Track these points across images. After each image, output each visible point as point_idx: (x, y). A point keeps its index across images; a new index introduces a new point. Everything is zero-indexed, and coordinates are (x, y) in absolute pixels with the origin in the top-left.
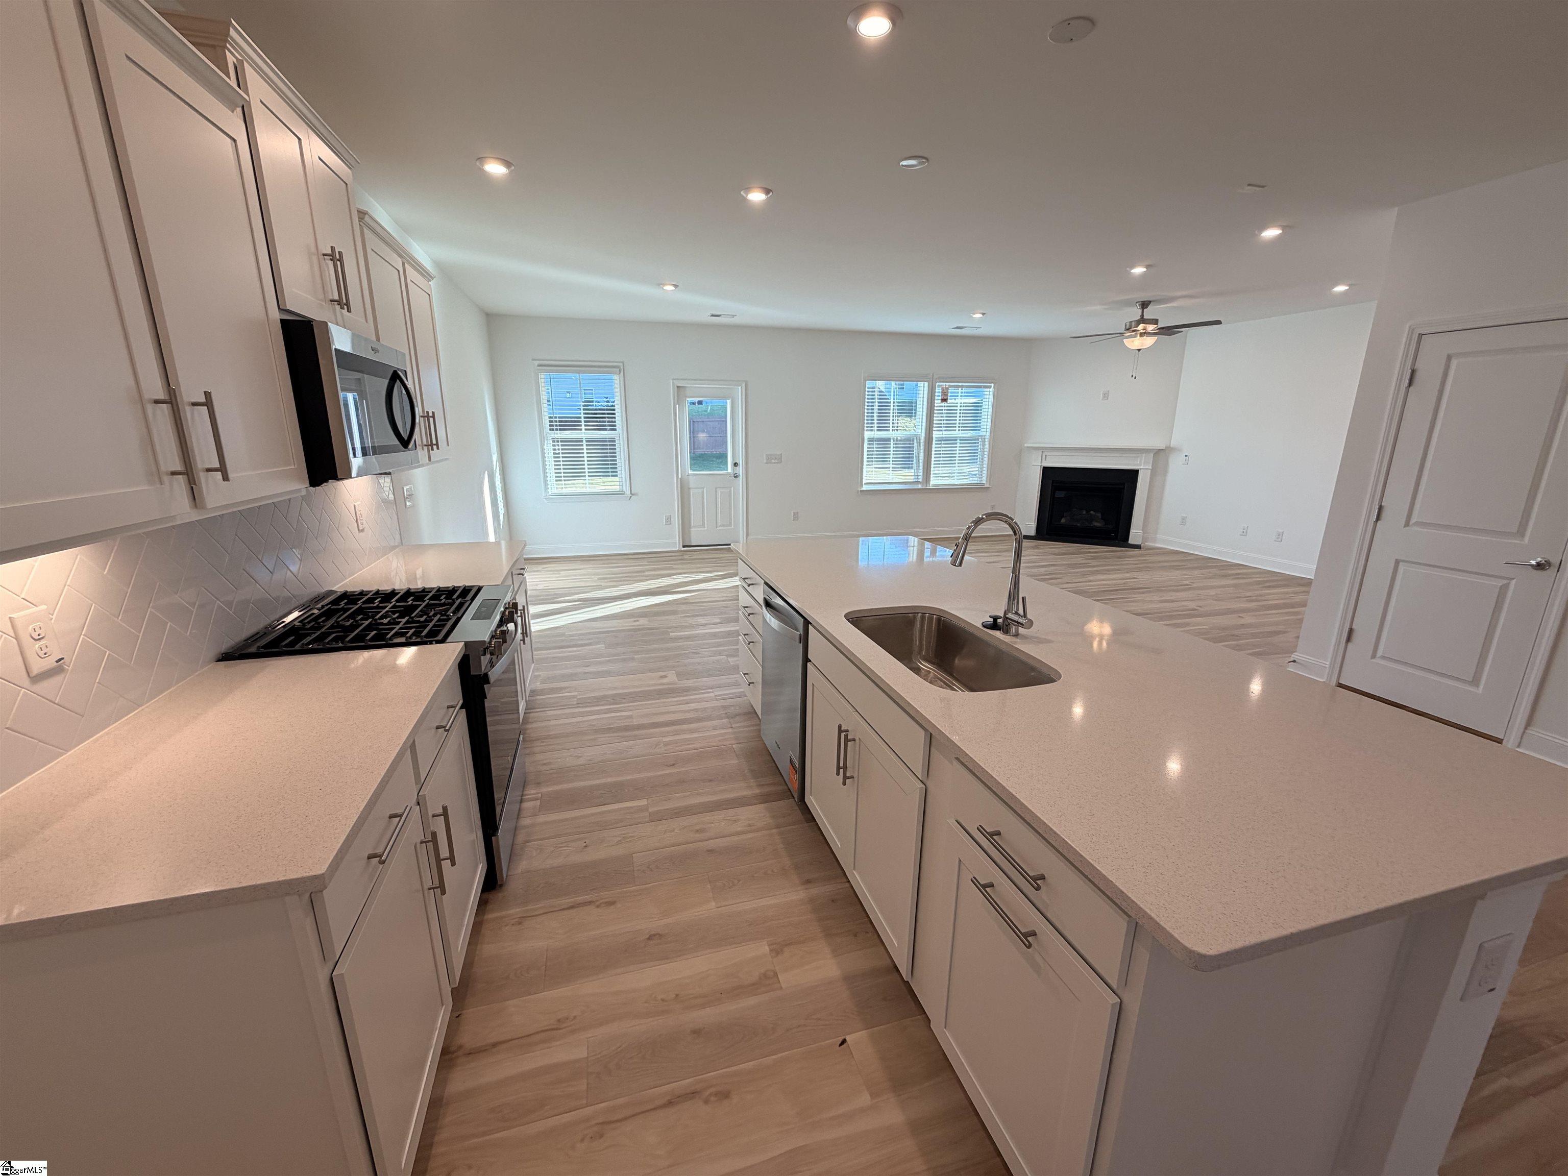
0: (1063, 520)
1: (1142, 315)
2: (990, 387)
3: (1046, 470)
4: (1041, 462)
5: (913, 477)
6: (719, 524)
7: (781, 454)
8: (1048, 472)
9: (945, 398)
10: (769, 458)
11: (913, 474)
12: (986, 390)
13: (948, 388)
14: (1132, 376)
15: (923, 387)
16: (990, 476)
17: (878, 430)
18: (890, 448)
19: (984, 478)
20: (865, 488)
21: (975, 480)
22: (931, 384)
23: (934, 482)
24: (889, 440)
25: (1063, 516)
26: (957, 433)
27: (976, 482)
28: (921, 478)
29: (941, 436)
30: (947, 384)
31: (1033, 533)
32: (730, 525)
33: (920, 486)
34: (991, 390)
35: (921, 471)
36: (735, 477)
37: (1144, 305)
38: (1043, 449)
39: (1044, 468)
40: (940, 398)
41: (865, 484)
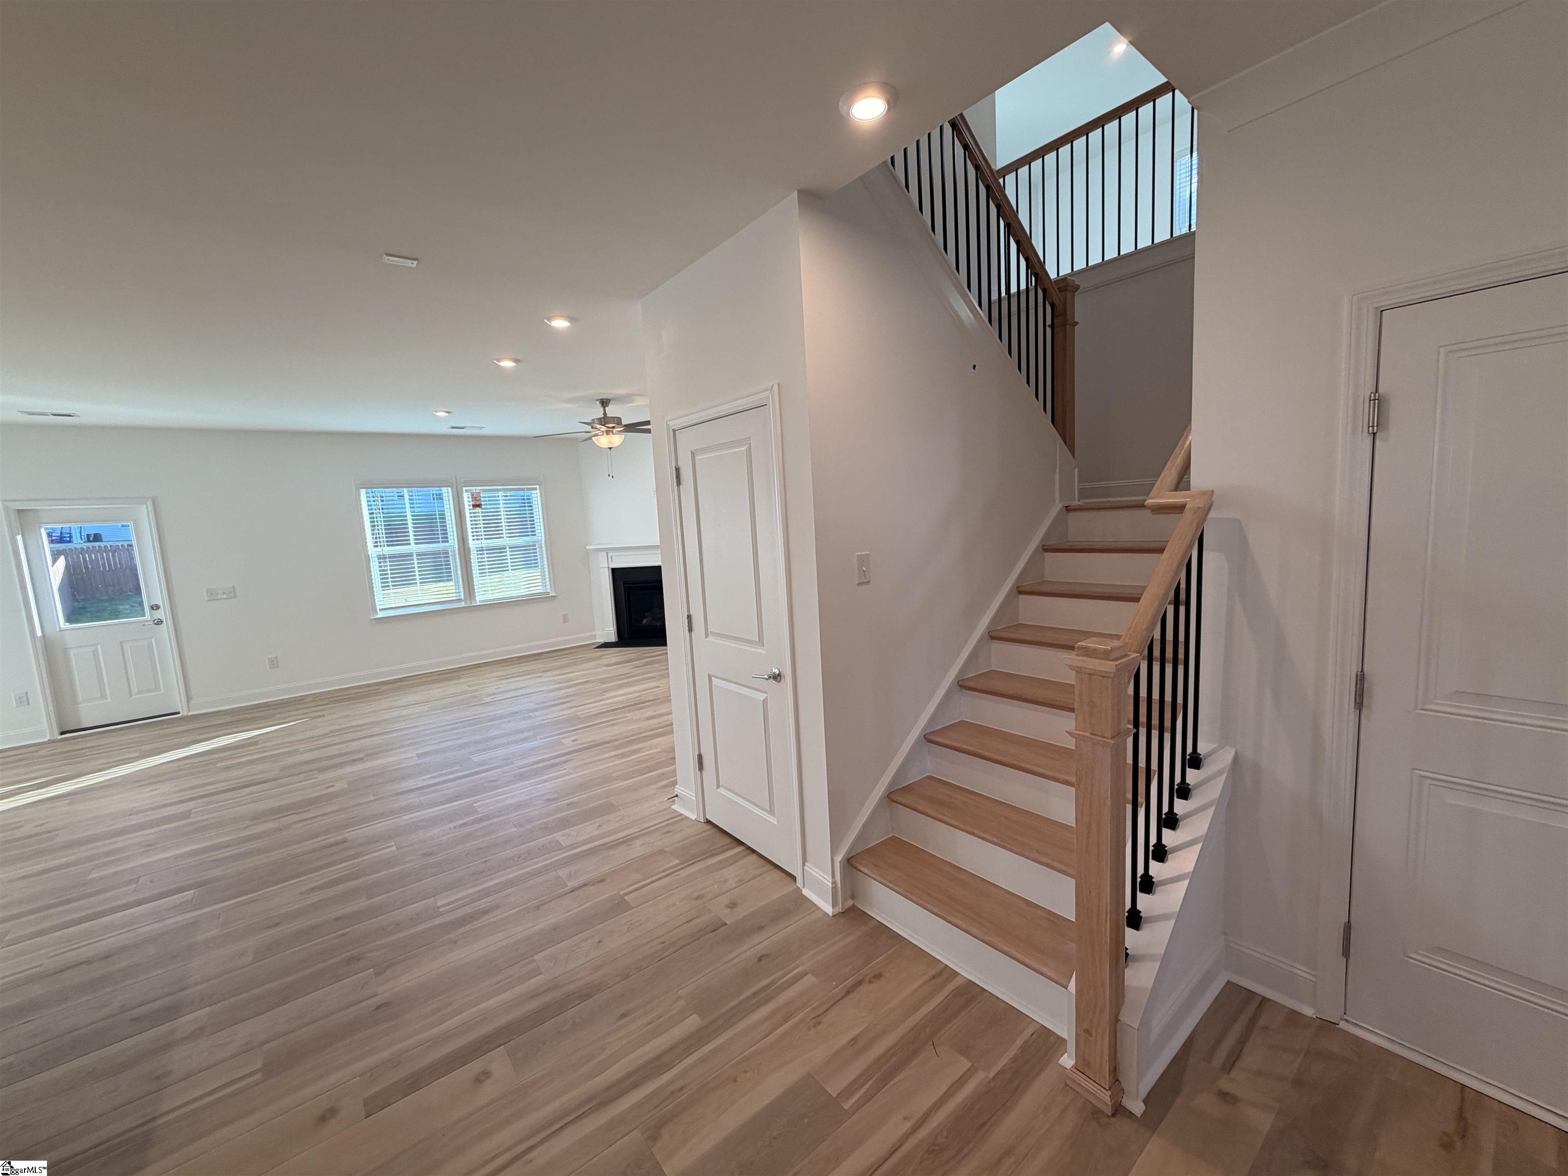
0: (645, 622)
1: (605, 413)
2: (536, 489)
3: (615, 572)
4: (608, 564)
5: (454, 595)
6: (135, 689)
7: (234, 587)
8: (617, 574)
9: (478, 503)
10: (212, 595)
11: (454, 591)
12: (533, 492)
13: (480, 493)
14: (609, 475)
15: (447, 492)
16: (554, 583)
17: (388, 546)
18: (413, 564)
19: (548, 587)
20: (381, 615)
21: (540, 590)
22: (455, 490)
23: (480, 597)
24: (411, 555)
25: (644, 617)
26: (506, 541)
27: (541, 591)
28: (462, 594)
29: (480, 546)
30: (480, 488)
31: (613, 638)
32: (157, 688)
33: (463, 604)
34: (538, 491)
35: (461, 587)
36: (157, 624)
37: (604, 403)
38: (607, 551)
39: (614, 570)
40: (471, 504)
41: (380, 610)
